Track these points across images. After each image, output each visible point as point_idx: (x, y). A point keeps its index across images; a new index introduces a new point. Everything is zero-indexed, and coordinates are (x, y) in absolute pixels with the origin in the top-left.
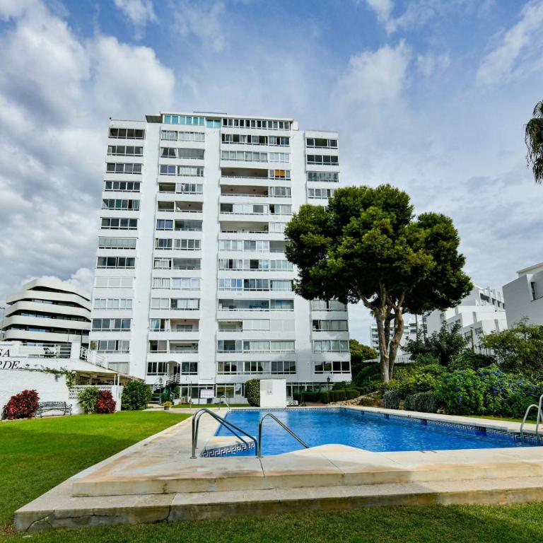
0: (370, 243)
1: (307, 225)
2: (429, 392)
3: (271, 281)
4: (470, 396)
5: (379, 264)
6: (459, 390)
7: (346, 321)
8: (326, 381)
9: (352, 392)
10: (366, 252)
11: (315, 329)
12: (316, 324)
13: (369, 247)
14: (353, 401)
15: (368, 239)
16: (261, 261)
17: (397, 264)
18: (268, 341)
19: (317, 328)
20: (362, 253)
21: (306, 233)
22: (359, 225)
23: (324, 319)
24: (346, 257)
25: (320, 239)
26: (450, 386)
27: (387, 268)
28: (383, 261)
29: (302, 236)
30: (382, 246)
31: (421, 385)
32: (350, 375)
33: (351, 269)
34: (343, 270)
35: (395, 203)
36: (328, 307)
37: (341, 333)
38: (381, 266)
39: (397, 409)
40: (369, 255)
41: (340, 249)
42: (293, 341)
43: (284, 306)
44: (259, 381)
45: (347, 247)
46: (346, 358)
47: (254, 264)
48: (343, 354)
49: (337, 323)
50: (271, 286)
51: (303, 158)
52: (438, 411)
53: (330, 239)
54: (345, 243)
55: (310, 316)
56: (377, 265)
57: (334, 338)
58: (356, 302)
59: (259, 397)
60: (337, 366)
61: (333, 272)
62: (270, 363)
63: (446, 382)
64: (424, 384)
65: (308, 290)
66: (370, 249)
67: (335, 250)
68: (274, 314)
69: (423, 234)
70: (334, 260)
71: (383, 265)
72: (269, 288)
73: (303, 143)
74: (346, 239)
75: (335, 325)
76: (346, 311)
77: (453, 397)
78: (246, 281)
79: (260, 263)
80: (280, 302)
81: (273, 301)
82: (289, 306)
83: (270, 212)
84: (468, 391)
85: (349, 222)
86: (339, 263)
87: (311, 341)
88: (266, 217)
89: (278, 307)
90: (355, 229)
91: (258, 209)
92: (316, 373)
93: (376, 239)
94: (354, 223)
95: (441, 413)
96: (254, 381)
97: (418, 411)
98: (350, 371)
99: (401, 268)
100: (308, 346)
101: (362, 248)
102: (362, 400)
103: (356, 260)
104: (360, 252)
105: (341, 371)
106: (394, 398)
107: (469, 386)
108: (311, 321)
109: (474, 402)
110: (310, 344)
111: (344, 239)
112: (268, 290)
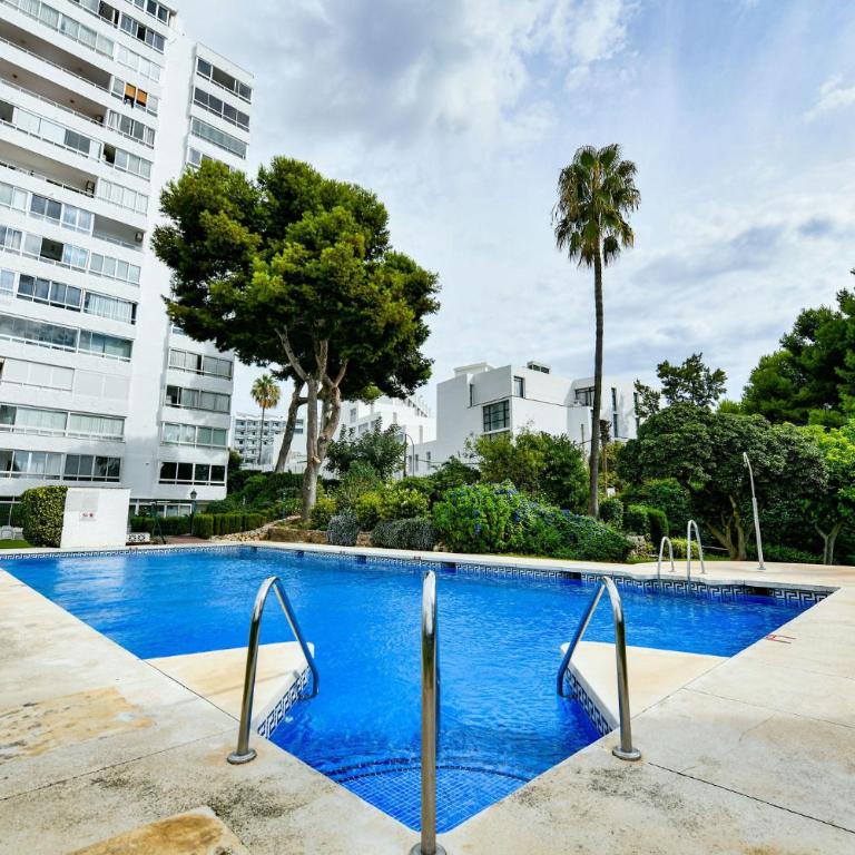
0: (335, 264)
1: (219, 197)
2: (418, 519)
3: (88, 295)
4: (489, 523)
5: (340, 305)
6: (478, 515)
7: (229, 396)
8: (189, 497)
9: (253, 517)
10: (326, 279)
11: (170, 402)
12: (174, 394)
13: (332, 272)
14: (252, 532)
15: (332, 256)
16: (70, 247)
17: (367, 312)
18: (64, 412)
19: (174, 400)
20: (318, 279)
21: (214, 212)
22: (317, 230)
23: (188, 386)
24: (289, 277)
25: (240, 233)
26: (463, 509)
27: (351, 314)
28: (347, 301)
29: (206, 213)
30: (352, 275)
31: (405, 507)
32: (224, 489)
33: (293, 302)
34: (280, 300)
35: (370, 217)
36: (199, 367)
37: (216, 415)
38: (342, 309)
39: (354, 545)
40: (329, 285)
41: (278, 260)
42: (122, 419)
43: (108, 347)
44: (64, 490)
45: (292, 260)
46: (220, 459)
47: (52, 250)
48: (213, 452)
49: (211, 397)
50: (87, 304)
51: (187, 91)
52: (436, 548)
53: (257, 238)
54: (289, 251)
55: (163, 377)
56: (336, 306)
57: (201, 422)
58: (264, 365)
59: (61, 525)
60: (203, 472)
61: (260, 298)
62: (63, 458)
63: (455, 504)
64: (410, 506)
65: (203, 320)
66: (332, 275)
67: (268, 259)
68: (86, 359)
69: (398, 279)
70: (268, 277)
71: (346, 309)
72: (83, 308)
73: (188, 67)
74: (292, 246)
75: (208, 401)
76: (230, 378)
77: (466, 526)
78: (25, 279)
79: (66, 251)
80: (101, 339)
81: (85, 333)
82: (121, 350)
83: (103, 158)
84: (488, 517)
85: (300, 219)
86: (276, 284)
87: (160, 423)
88: (92, 164)
89: (95, 349)
90: (309, 234)
91: (76, 142)
92: (160, 482)
93: (344, 260)
94: (309, 222)
95: (440, 551)
96: (51, 490)
97: (402, 548)
98: (225, 482)
99: (372, 321)
100: (152, 431)
101: (318, 270)
102: (270, 531)
103: (305, 288)
104: (314, 275)
105: (210, 481)
106: (351, 528)
107: (491, 510)
108: (162, 387)
109: (494, 533)
110: (156, 428)
111: (288, 244)
112: (79, 310)
